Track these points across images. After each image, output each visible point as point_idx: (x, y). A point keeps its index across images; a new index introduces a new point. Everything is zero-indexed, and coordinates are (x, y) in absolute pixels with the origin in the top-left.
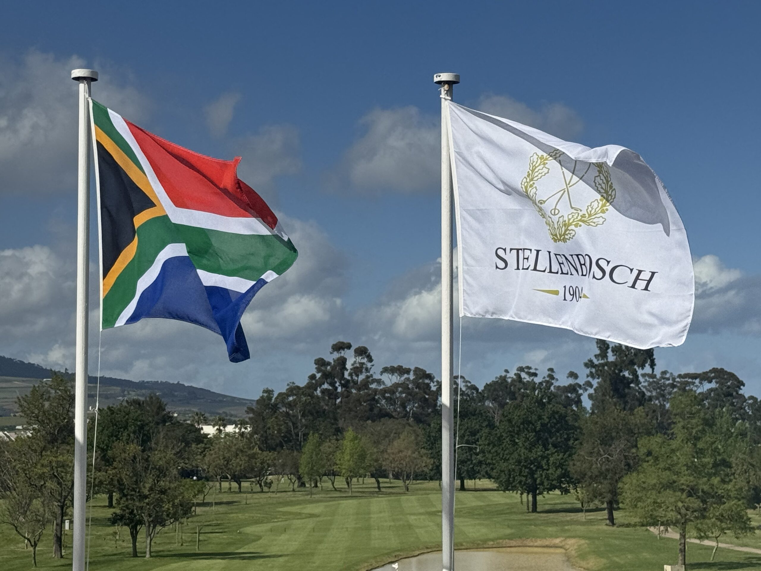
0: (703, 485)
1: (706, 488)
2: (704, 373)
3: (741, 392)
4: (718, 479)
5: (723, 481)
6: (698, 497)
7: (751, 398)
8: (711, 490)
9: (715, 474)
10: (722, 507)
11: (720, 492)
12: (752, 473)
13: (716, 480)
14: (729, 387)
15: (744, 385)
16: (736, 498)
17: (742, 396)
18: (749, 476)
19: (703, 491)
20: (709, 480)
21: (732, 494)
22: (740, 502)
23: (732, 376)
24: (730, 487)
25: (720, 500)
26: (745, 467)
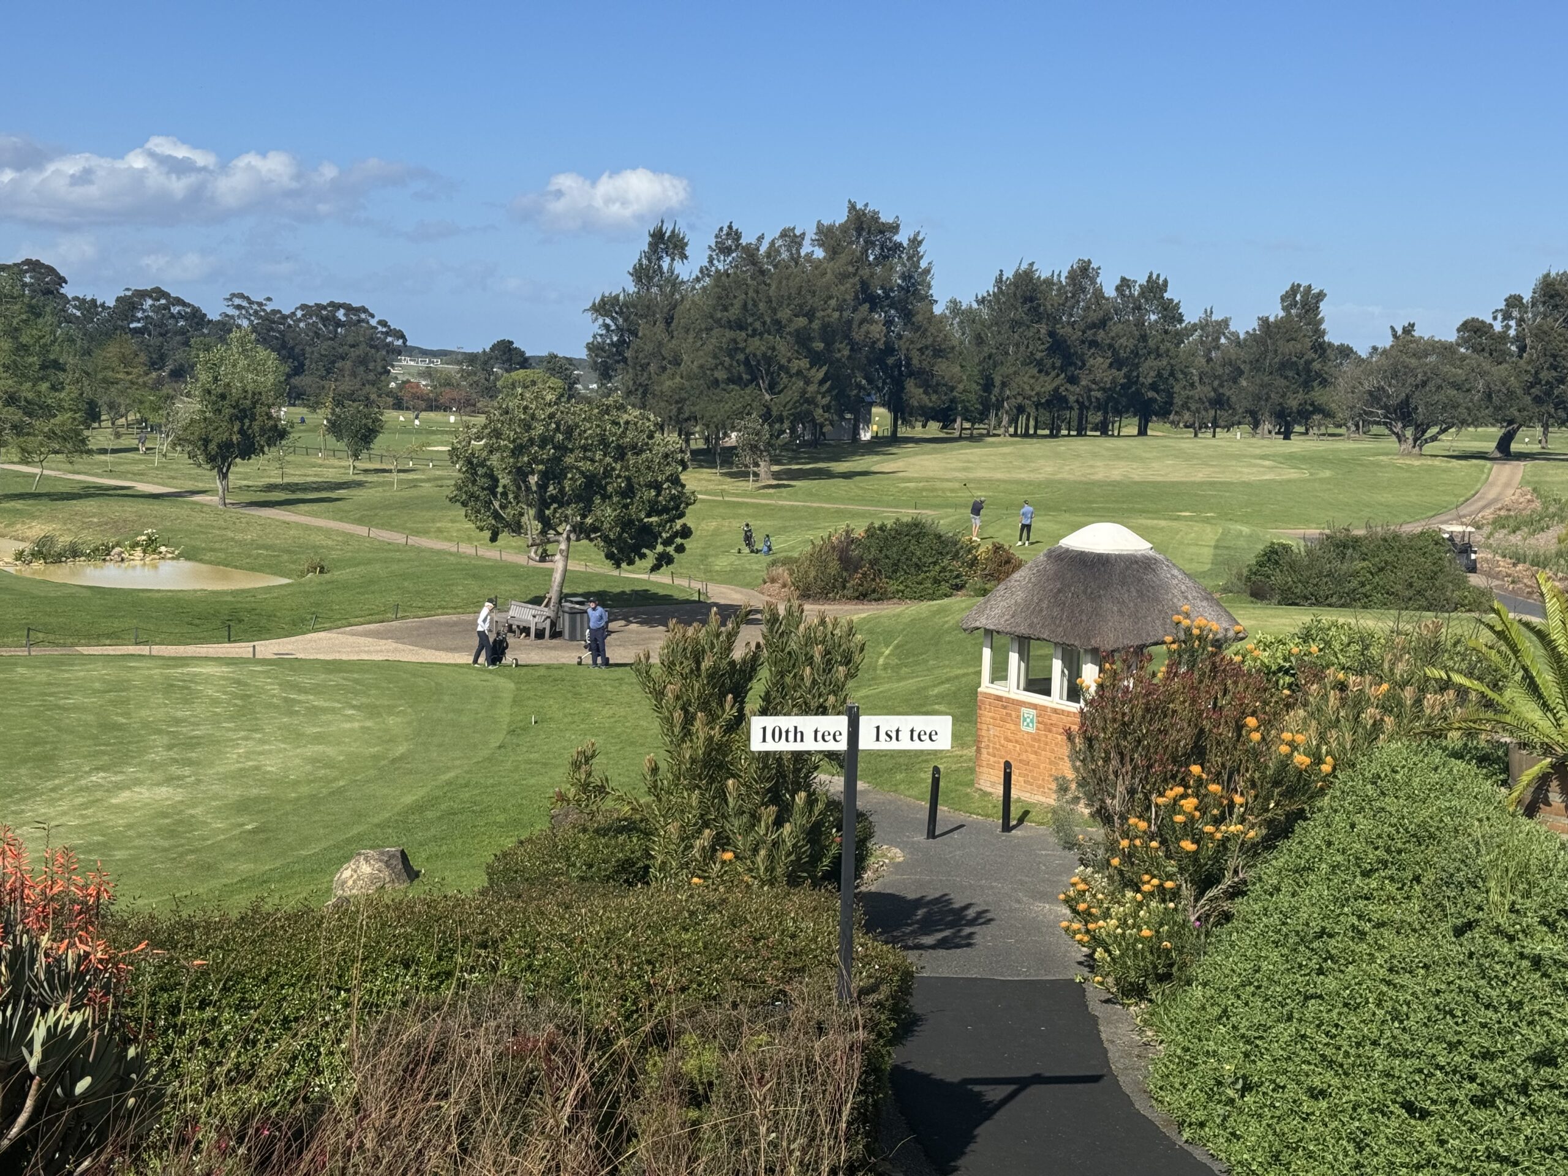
0: (26, 391)
1: (30, 396)
2: (15, 265)
3: (62, 291)
4: (48, 384)
5: (53, 388)
6: (19, 407)
7: (76, 298)
8: (37, 399)
9: (42, 379)
10: (52, 421)
11: (49, 401)
12: (86, 383)
13: (44, 386)
14: (47, 283)
15: (66, 282)
16: (71, 410)
17: (64, 296)
18: (82, 386)
19: (26, 400)
20: (34, 386)
21: (66, 406)
22: (77, 415)
23: (51, 270)
24: (63, 395)
25: (48, 412)
26: (77, 375)
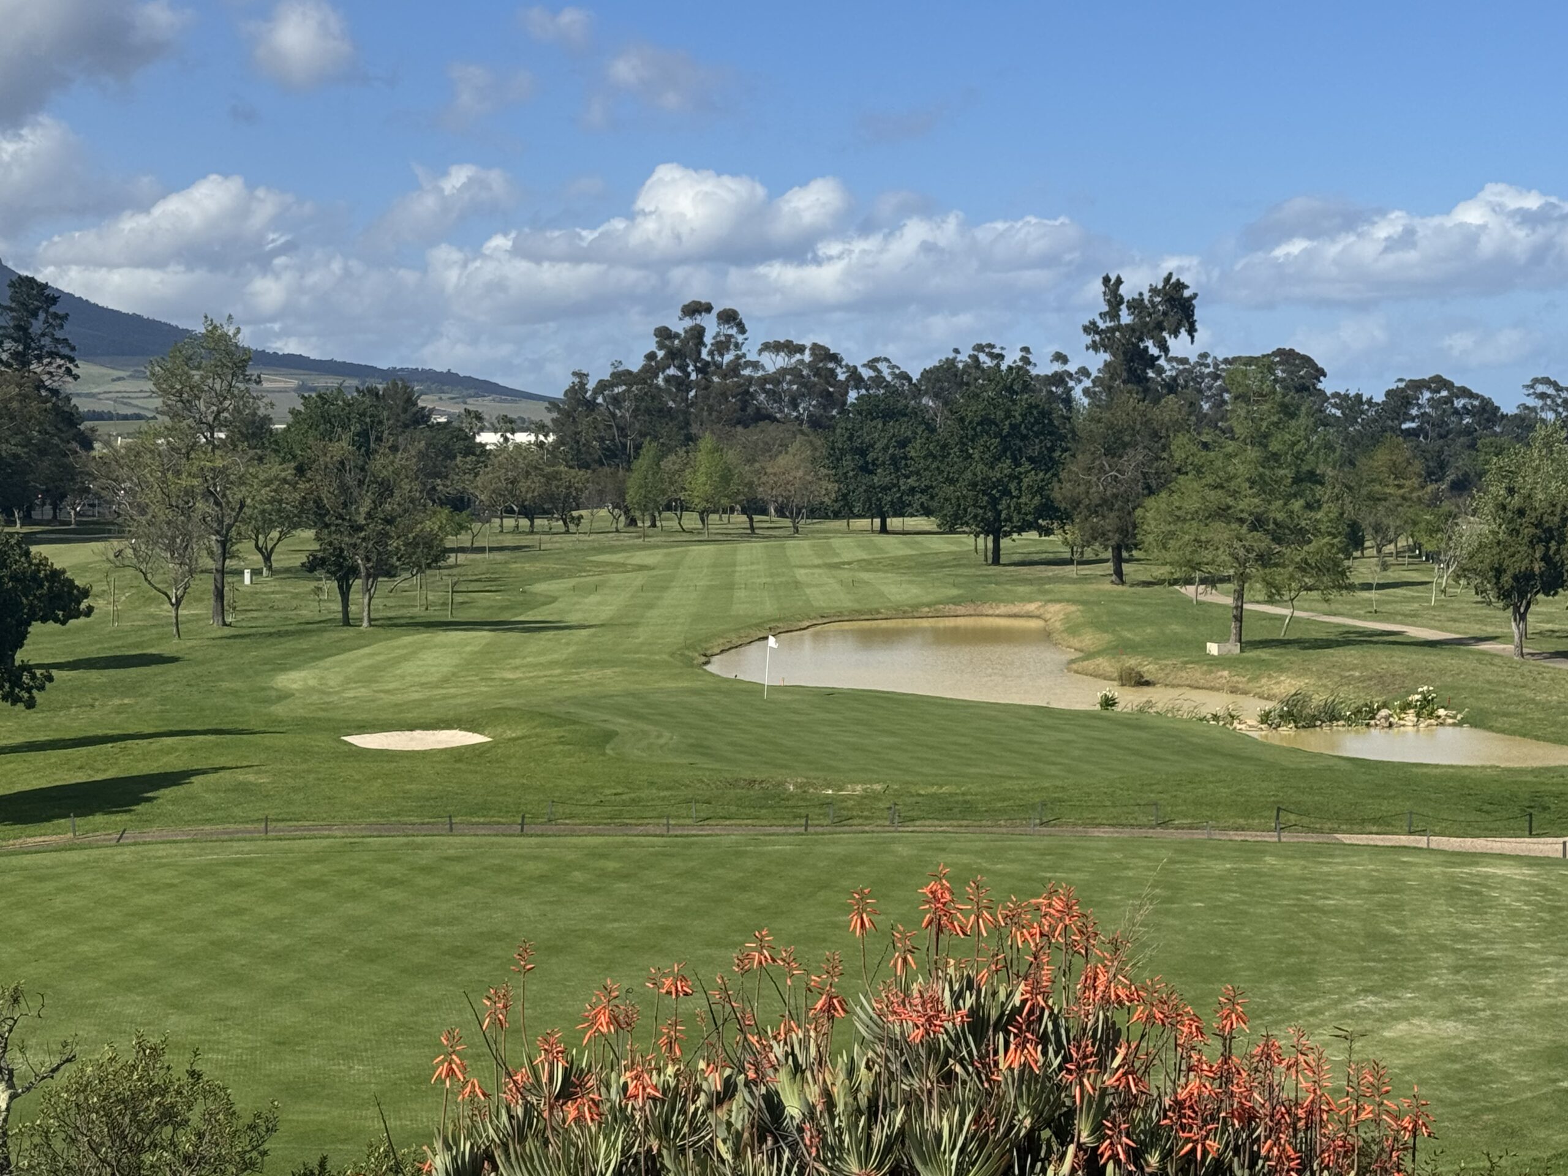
0: (1276, 512)
1: (1280, 516)
2: (1264, 356)
3: (1320, 386)
4: (1301, 502)
5: (1309, 506)
6: (1267, 531)
7: (1336, 395)
8: (1288, 521)
9: (1295, 496)
10: (1306, 548)
11: (1303, 523)
12: (1347, 500)
13: (1297, 505)
14: (1302, 377)
15: (1325, 376)
16: (1329, 534)
17: (1322, 393)
18: (1343, 505)
19: (1275, 523)
20: (1285, 504)
21: (1323, 528)
22: (1335, 541)
23: (1307, 361)
24: (1319, 515)
25: (1301, 535)
26: (1336, 490)
